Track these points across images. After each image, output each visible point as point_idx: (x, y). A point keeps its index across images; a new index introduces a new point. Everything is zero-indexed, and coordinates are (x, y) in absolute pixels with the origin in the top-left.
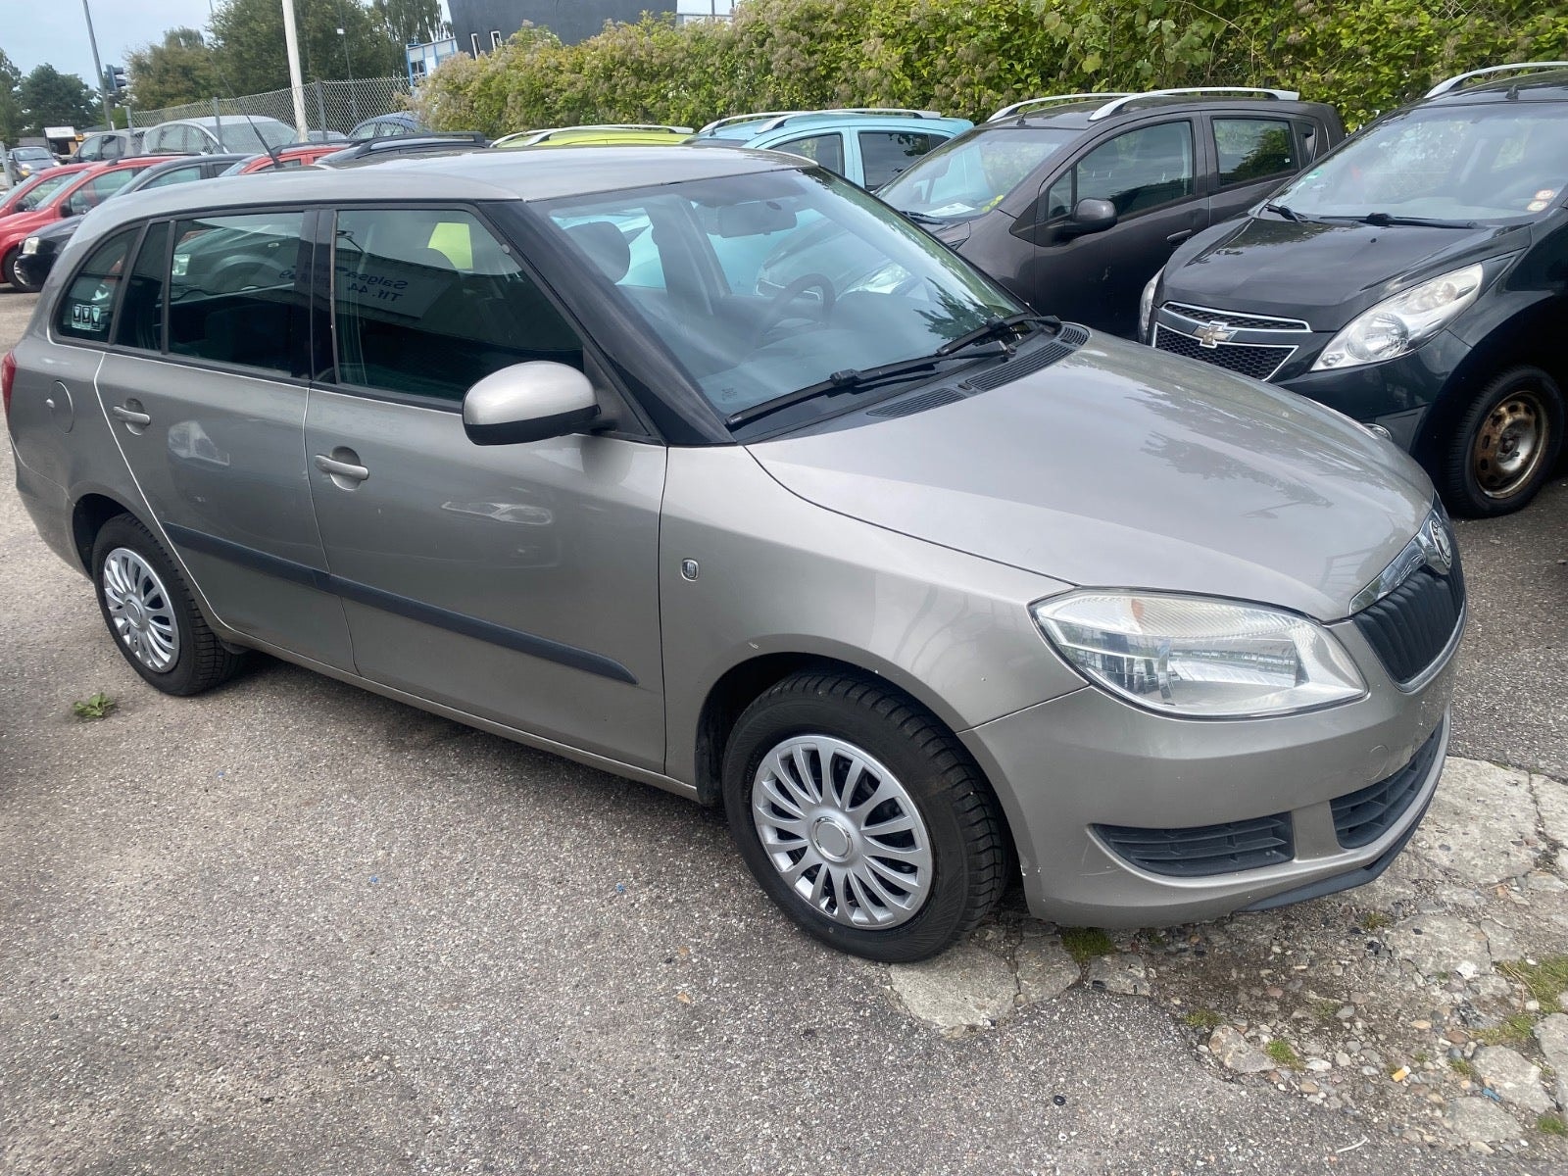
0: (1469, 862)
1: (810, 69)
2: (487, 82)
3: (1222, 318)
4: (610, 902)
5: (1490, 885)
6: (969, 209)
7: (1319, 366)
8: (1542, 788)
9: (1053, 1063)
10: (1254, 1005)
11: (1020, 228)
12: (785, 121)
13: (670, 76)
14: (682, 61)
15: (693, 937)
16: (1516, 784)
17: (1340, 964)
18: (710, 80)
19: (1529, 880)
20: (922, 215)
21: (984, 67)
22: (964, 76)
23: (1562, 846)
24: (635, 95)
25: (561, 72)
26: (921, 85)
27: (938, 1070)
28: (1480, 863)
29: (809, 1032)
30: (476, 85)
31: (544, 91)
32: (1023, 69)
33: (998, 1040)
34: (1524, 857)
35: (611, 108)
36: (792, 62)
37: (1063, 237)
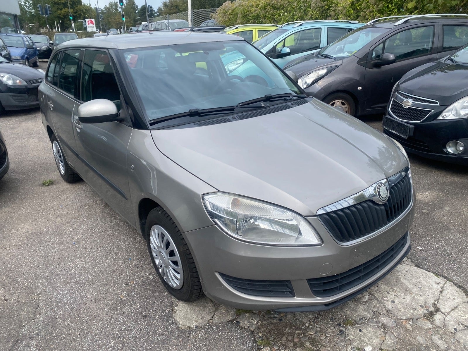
0: (398, 309)
1: (323, 7)
2: (233, 10)
3: (412, 98)
4: (125, 263)
5: (402, 319)
6: (349, 54)
7: (440, 118)
8: (448, 287)
9: (205, 345)
10: (285, 343)
11: (361, 62)
12: (303, 24)
13: (283, 9)
14: (286, 4)
15: (137, 278)
16: (439, 284)
17: (325, 335)
18: (294, 10)
19: (418, 321)
20: (331, 56)
21: (378, 6)
22: (371, 9)
23: (440, 311)
24: (272, 15)
25: (253, 7)
26: (357, 12)
27: (170, 338)
28: (402, 310)
29: (146, 316)
30: (230, 11)
31: (248, 13)
32: (392, 6)
33: (194, 333)
34: (421, 312)
35: (265, 18)
36: (317, 4)
37: (377, 65)
